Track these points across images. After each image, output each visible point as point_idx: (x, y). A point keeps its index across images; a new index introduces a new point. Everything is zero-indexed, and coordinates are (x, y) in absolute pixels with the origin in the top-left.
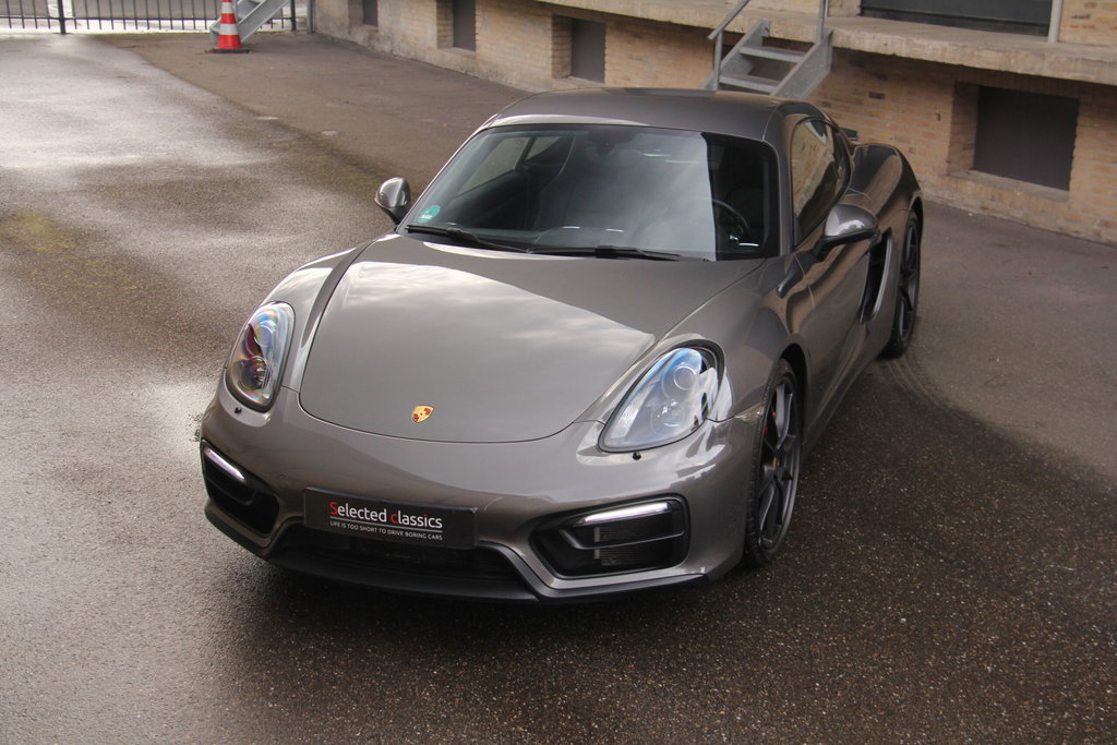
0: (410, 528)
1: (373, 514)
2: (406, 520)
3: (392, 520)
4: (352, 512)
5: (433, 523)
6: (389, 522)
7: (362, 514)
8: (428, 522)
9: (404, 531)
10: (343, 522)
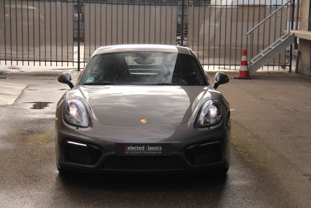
0: (152, 151)
1: (140, 148)
2: (150, 148)
3: (146, 149)
4: (133, 148)
5: (159, 148)
6: (145, 150)
7: (136, 148)
8: (157, 148)
9: (150, 152)
10: (129, 152)
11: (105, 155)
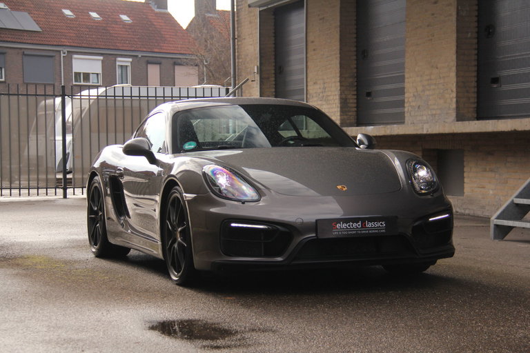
0: (372, 229)
1: (355, 225)
2: (369, 225)
3: (363, 226)
4: (344, 225)
5: (381, 224)
6: (362, 227)
7: (349, 226)
8: (379, 224)
9: (369, 230)
10: (338, 232)
11: (299, 239)
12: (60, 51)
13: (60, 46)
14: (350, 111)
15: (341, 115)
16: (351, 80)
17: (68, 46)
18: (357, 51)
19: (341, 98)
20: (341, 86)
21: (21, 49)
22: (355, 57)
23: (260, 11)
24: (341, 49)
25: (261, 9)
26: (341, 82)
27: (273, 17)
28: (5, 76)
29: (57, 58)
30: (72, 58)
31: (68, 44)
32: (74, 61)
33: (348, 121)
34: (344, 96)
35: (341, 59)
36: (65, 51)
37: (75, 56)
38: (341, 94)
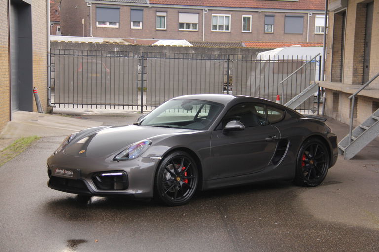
0: (67, 175)
8: (70, 173)
12: (308, 14)
13: (308, 10)
14: (358, 76)
15: (353, 78)
16: (360, 58)
17: (313, 10)
18: (365, 42)
19: (354, 68)
20: (354, 61)
21: (284, 13)
22: (363, 46)
23: (335, 14)
24: (355, 41)
25: (335, 13)
26: (354, 59)
27: (342, 17)
28: (274, 30)
29: (306, 18)
30: (315, 17)
31: (313, 9)
32: (316, 19)
33: (357, 81)
34: (355, 67)
35: (355, 46)
36: (311, 13)
37: (317, 16)
38: (354, 66)
